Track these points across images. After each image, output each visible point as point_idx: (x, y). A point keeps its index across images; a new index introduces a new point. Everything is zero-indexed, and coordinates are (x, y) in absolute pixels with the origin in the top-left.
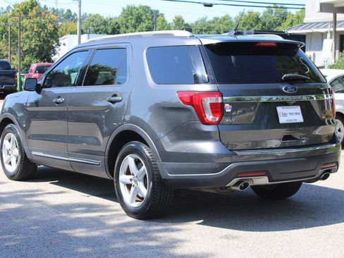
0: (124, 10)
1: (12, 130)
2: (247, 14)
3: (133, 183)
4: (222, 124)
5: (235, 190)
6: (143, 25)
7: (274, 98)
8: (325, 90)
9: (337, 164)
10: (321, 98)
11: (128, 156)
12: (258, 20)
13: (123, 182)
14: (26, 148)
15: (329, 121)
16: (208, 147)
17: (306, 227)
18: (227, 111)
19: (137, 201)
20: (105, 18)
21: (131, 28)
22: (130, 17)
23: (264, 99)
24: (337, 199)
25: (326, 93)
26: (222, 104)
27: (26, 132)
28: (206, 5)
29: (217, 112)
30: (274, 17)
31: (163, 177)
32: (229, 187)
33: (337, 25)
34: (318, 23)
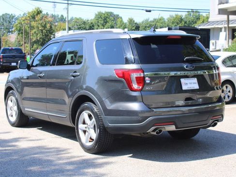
0: (96, 15)
1: (13, 94)
2: (175, 16)
3: (87, 129)
4: (144, 91)
5: (153, 135)
6: (108, 24)
7: (179, 73)
8: (214, 67)
9: (222, 116)
10: (211, 73)
11: (84, 112)
12: (181, 20)
13: (80, 129)
14: (21, 106)
15: (217, 88)
16: (135, 106)
17: (202, 158)
18: (147, 82)
19: (90, 142)
20: (84, 20)
21: (101, 26)
22: (100, 19)
23: (172, 74)
24: (224, 139)
25: (215, 69)
26: (144, 78)
27: (21, 95)
28: (147, 11)
29: (140, 83)
30: (191, 18)
31: (106, 126)
32: (149, 132)
33: (230, 23)
34: (218, 22)
